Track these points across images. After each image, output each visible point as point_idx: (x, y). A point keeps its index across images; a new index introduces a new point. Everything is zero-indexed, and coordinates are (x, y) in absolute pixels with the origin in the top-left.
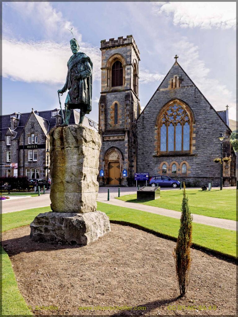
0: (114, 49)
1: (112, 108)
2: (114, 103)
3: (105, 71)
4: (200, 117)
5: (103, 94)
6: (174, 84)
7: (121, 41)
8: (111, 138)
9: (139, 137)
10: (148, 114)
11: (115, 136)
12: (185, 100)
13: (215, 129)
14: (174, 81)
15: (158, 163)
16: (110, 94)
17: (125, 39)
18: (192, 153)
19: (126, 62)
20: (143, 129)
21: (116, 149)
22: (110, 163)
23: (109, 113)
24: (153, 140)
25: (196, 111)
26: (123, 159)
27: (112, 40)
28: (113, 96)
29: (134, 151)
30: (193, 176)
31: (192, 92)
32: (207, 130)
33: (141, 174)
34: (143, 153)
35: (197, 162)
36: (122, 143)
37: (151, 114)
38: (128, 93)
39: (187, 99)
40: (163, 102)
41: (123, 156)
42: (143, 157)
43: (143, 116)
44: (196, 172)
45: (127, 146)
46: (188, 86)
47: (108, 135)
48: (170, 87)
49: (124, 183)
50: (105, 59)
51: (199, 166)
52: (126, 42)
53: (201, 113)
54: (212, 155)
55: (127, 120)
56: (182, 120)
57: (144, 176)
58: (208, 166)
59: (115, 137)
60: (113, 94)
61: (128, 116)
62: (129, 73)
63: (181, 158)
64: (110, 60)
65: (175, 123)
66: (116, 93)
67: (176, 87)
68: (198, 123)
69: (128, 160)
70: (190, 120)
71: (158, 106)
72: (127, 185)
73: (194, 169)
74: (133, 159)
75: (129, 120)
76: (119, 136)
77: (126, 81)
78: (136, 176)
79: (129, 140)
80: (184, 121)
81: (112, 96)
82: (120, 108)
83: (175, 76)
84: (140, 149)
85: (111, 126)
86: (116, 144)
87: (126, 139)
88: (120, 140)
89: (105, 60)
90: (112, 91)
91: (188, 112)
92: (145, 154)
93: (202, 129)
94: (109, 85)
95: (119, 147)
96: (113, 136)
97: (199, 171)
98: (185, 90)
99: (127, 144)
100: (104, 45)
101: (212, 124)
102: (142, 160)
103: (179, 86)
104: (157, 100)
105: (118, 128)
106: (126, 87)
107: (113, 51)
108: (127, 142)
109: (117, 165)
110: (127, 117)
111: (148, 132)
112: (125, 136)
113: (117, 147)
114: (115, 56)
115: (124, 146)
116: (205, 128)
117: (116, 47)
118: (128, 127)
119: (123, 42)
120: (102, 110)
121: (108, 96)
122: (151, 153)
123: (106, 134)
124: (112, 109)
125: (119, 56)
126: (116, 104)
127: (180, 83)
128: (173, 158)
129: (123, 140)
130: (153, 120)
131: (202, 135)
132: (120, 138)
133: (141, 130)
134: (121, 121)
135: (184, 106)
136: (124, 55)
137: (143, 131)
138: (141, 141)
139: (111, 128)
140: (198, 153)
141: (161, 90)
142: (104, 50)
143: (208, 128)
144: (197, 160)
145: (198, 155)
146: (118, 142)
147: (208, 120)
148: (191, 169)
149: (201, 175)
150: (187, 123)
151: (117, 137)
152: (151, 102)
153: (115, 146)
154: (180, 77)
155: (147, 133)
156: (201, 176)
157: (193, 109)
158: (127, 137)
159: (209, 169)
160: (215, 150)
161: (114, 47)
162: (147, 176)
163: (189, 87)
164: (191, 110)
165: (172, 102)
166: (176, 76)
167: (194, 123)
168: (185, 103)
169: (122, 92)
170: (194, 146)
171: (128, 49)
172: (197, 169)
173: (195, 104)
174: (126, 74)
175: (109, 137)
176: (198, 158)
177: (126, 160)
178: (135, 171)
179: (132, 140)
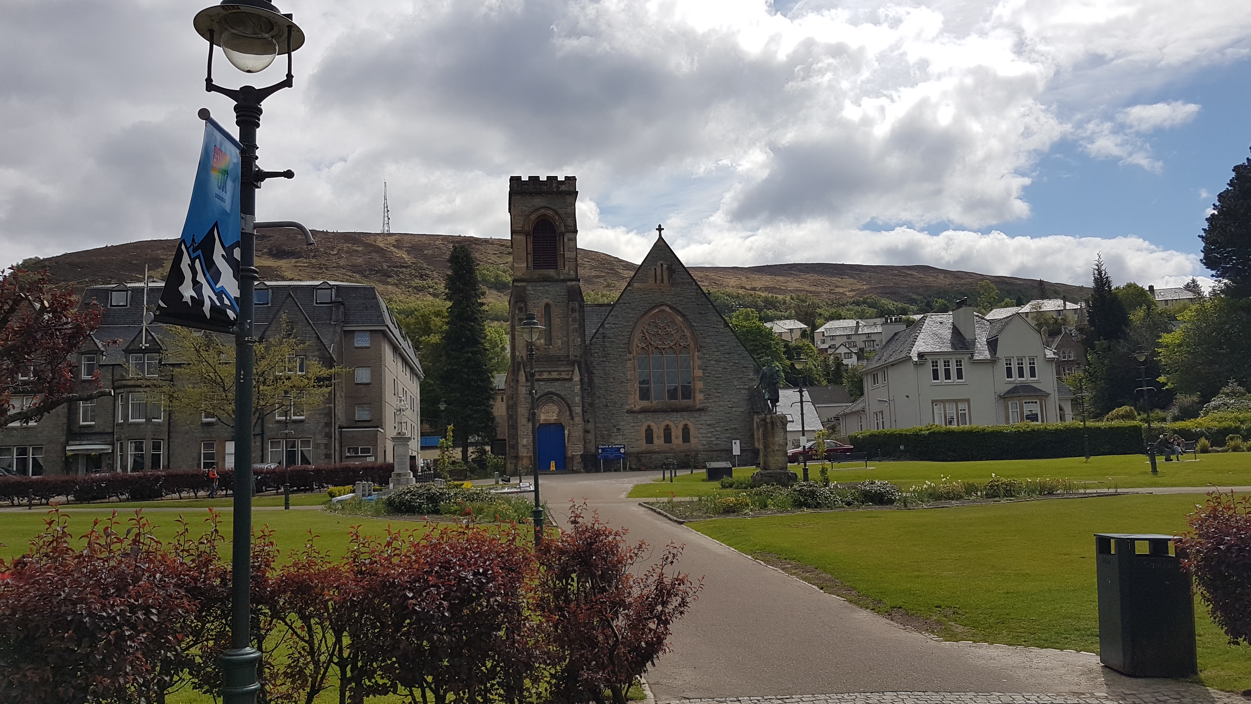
0: (538, 196)
1: (539, 312)
2: (543, 303)
3: (521, 238)
4: (707, 340)
5: (519, 284)
6: (659, 278)
7: (554, 185)
8: (545, 376)
9: (598, 372)
10: (613, 328)
11: (553, 371)
12: (680, 309)
13: (734, 363)
14: (659, 271)
15: (637, 424)
16: (533, 284)
17: (562, 183)
18: (698, 406)
19: (566, 226)
20: (605, 357)
21: (555, 398)
22: (540, 425)
24: (625, 381)
25: (701, 328)
26: (572, 417)
27: (534, 179)
28: (541, 288)
29: (589, 400)
30: (702, 447)
31: (692, 294)
33: (610, 446)
34: (607, 406)
35: (708, 422)
36: (567, 385)
37: (620, 329)
38: (572, 286)
39: (684, 307)
40: (640, 308)
41: (571, 411)
42: (606, 412)
44: (708, 439)
45: (579, 393)
46: (684, 284)
48: (651, 281)
49: (577, 465)
50: (520, 213)
51: (712, 430)
52: (563, 188)
53: (709, 334)
54: (734, 409)
55: (574, 340)
56: (675, 344)
57: (616, 451)
58: (727, 430)
59: (552, 373)
60: (541, 286)
61: (576, 332)
62: (572, 248)
63: (679, 415)
64: (533, 217)
65: (664, 349)
66: (547, 283)
67: (663, 282)
68: (706, 352)
69: (581, 420)
70: (692, 344)
71: (630, 315)
72: (582, 470)
73: (704, 435)
74: (588, 416)
75: (578, 339)
76: (561, 371)
77: (567, 263)
78: (600, 451)
79: (581, 380)
80: (680, 345)
81: (538, 288)
82: (555, 313)
83: (659, 264)
84: (599, 397)
85: (538, 349)
86: (555, 388)
87: (577, 378)
88: (564, 379)
89: (519, 216)
90: (540, 280)
91: (686, 331)
92: (611, 408)
93: (712, 362)
94: (530, 265)
95: (562, 394)
96: (550, 372)
97: (713, 439)
98: (679, 289)
99: (578, 387)
100: (517, 185)
101: (729, 354)
102: (604, 418)
103: (669, 282)
104: (629, 303)
105: (554, 353)
106: (565, 274)
107: (538, 201)
108: (579, 383)
110: (575, 334)
111: (615, 363)
112: (573, 372)
113: (558, 392)
114: (543, 211)
115: (573, 391)
116: (718, 361)
117: (543, 194)
118: (574, 352)
119: (558, 188)
120: (520, 317)
121: (529, 288)
122: (622, 405)
123: (531, 367)
124: (539, 315)
125: (550, 213)
126: (547, 306)
127: (670, 276)
128: (665, 415)
129: (571, 379)
130: (624, 342)
131: (714, 373)
132: (564, 376)
133: (602, 359)
134: (560, 341)
135: (679, 319)
136: (560, 211)
137: (604, 361)
138: (601, 382)
139: (538, 354)
140: (708, 405)
141: (636, 285)
142: (517, 199)
143: (724, 361)
144: (706, 418)
145: (710, 409)
146: (560, 382)
147: (722, 346)
148: (699, 435)
149: (717, 444)
150: (685, 351)
151: (556, 373)
153: (553, 390)
154: (668, 266)
155: (612, 365)
156: (717, 449)
157: (695, 325)
158: (578, 374)
159: (728, 435)
160: (737, 401)
161: (540, 193)
162: (622, 451)
163: (687, 285)
164: (691, 327)
165: (657, 310)
166: (661, 262)
167: (699, 351)
168: (680, 312)
169: (560, 283)
170: (701, 392)
171: (567, 201)
172: (710, 435)
174: (566, 248)
175: (539, 373)
176: (711, 413)
177: (578, 419)
178: (593, 441)
179: (586, 379)
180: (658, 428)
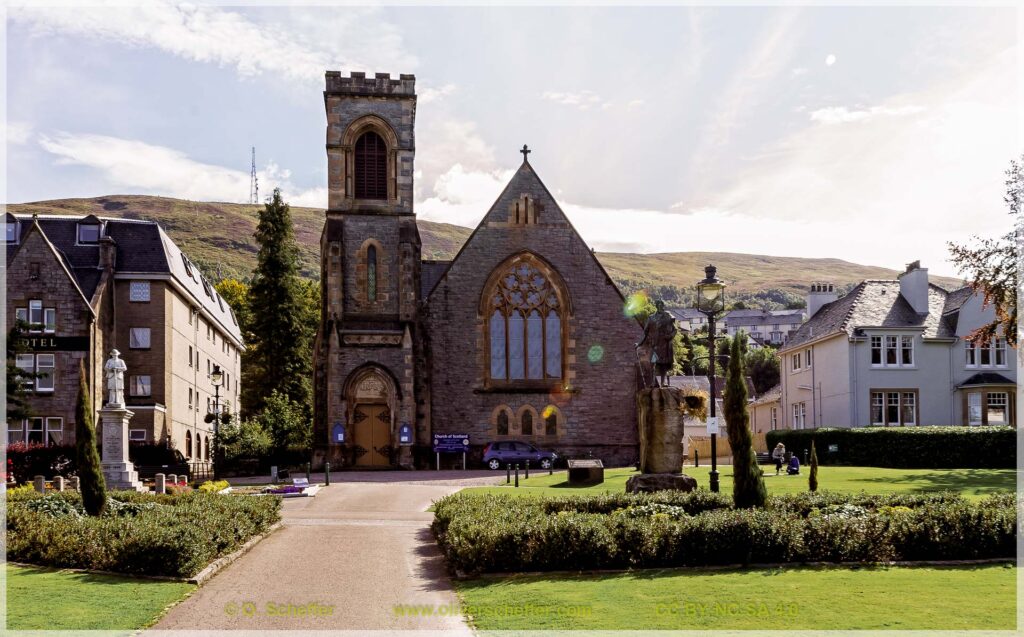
0: (364, 100)
1: (359, 256)
2: (367, 243)
3: (339, 155)
4: (584, 301)
5: (336, 217)
6: (522, 216)
7: (385, 86)
8: (366, 340)
9: (437, 338)
10: (459, 281)
11: (376, 334)
12: (548, 258)
14: (522, 207)
15: (488, 408)
16: (354, 217)
17: (396, 83)
18: (568, 387)
19: (400, 141)
20: (447, 318)
21: (378, 370)
22: (358, 405)
23: (352, 269)
24: (472, 351)
25: (575, 285)
26: (400, 396)
27: (358, 77)
28: (365, 224)
29: (425, 375)
30: (571, 441)
31: (565, 239)
32: (601, 332)
33: (450, 437)
34: (447, 383)
35: (581, 409)
36: (395, 353)
37: (467, 282)
38: (406, 223)
39: (553, 255)
40: (497, 256)
41: (399, 388)
42: (446, 392)
43: (446, 287)
44: (580, 431)
45: (411, 364)
46: (555, 225)
47: (354, 331)
48: (511, 220)
49: (405, 459)
50: (338, 122)
51: (586, 419)
52: (397, 90)
53: (585, 292)
54: (615, 393)
55: (405, 294)
56: (541, 304)
57: (457, 442)
58: (604, 419)
59: (375, 337)
60: (365, 221)
61: (410, 283)
62: (407, 171)
64: (355, 127)
65: (526, 311)
66: (373, 218)
67: (526, 221)
68: (580, 316)
69: (413, 400)
70: (562, 305)
71: (483, 264)
72: (412, 467)
73: (575, 426)
74: (422, 395)
75: (412, 294)
76: (387, 334)
77: (399, 191)
78: (436, 442)
79: (414, 348)
80: (547, 306)
81: (360, 224)
82: (383, 259)
83: (523, 196)
84: (438, 372)
85: (357, 306)
86: (378, 356)
87: (408, 345)
88: (391, 346)
89: (337, 125)
90: (362, 212)
91: (555, 287)
92: (453, 386)
93: (589, 330)
94: (349, 193)
95: (387, 365)
96: (372, 334)
97: (587, 431)
98: (548, 232)
99: (409, 357)
100: (336, 84)
101: (611, 319)
102: (444, 399)
103: (535, 222)
104: (482, 248)
105: (379, 311)
106: (398, 206)
107: (362, 106)
108: (411, 351)
109: (378, 411)
110: (407, 286)
111: (460, 327)
112: (403, 335)
113: (382, 363)
114: (369, 120)
115: (403, 361)
116: (596, 329)
117: (370, 97)
118: (407, 311)
119: (390, 89)
120: (334, 261)
121: (347, 223)
122: (468, 382)
123: (347, 328)
124: (360, 260)
125: (378, 122)
126: (372, 248)
127: (536, 214)
128: (524, 398)
129: (400, 346)
130: (473, 299)
132: (391, 341)
133: (442, 321)
134: (387, 295)
135: (547, 271)
136: (393, 121)
137: (445, 324)
138: (441, 351)
139: (358, 311)
140: (581, 386)
141: (491, 224)
142: (336, 99)
143: (604, 329)
144: (579, 403)
145: (584, 391)
146: (385, 349)
147: (603, 309)
148: (568, 426)
149: (590, 438)
150: (553, 314)
151: (381, 337)
152: (465, 251)
153: (376, 360)
154: (535, 200)
155: (457, 329)
156: (590, 442)
157: (568, 280)
158: (410, 339)
159: (607, 426)
160: (619, 381)
161: (364, 94)
162: (466, 442)
163: (558, 227)
164: (562, 283)
165: (519, 259)
166: (526, 195)
167: (571, 315)
168: (549, 263)
169: (389, 218)
170: (573, 368)
171: (404, 108)
172: (582, 425)
173: (572, 268)
174: (399, 171)
175: (357, 337)
176: (583, 397)
177: (408, 399)
178: (428, 428)
179: (421, 347)
180: (515, 415)
